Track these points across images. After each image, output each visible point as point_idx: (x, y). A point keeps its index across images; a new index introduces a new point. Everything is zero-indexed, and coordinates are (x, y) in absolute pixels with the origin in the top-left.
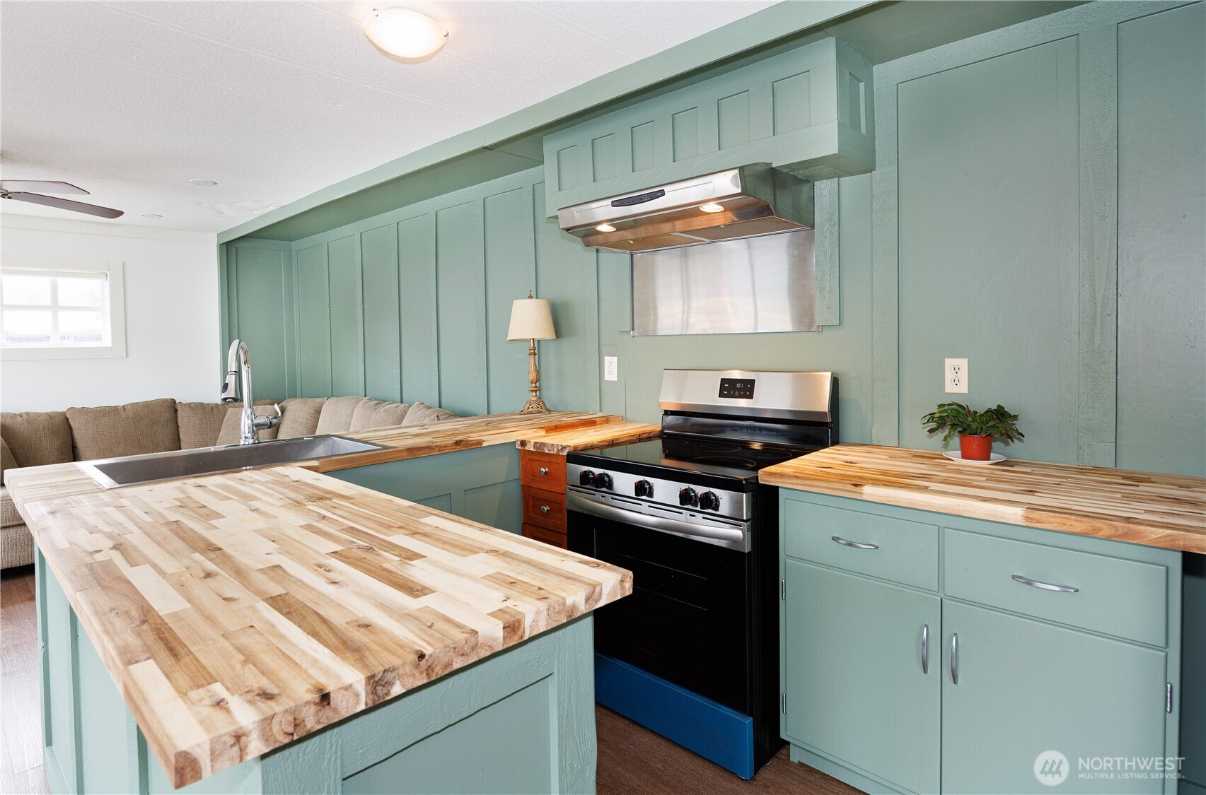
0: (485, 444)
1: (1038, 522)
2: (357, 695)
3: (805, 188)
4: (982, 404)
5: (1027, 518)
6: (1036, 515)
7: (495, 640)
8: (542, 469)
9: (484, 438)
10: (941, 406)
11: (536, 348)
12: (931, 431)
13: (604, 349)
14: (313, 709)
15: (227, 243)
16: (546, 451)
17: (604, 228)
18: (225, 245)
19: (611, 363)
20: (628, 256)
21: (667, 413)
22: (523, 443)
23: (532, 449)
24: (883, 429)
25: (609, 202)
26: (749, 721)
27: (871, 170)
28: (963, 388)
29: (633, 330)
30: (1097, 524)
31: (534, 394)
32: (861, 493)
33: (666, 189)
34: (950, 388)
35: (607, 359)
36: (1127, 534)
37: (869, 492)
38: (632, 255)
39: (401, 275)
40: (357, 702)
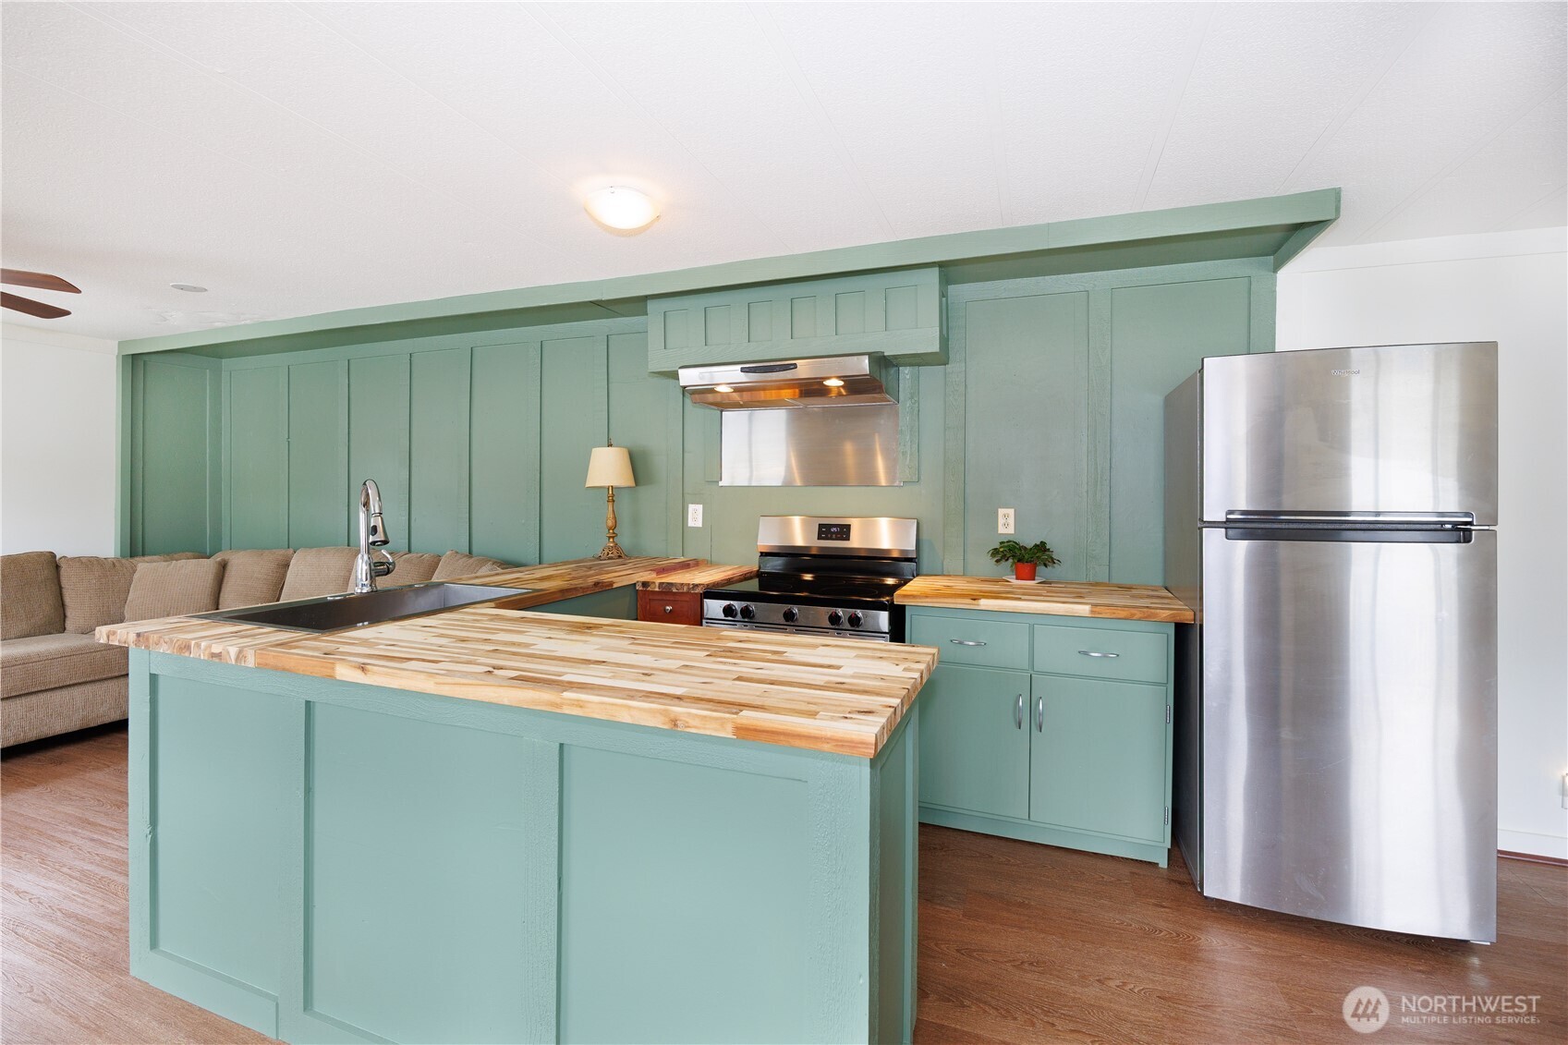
0: (615, 586)
1: (1099, 613)
3: (893, 371)
4: (1029, 541)
5: (1092, 612)
6: (1098, 609)
8: (668, 608)
9: (614, 580)
10: (1001, 543)
11: (612, 494)
12: (997, 561)
13: (687, 496)
15: (133, 357)
16: (674, 590)
17: (723, 389)
18: (130, 357)
19: (695, 511)
20: (717, 413)
21: (763, 554)
22: (645, 584)
23: (657, 589)
24: (952, 562)
25: (738, 367)
27: (945, 363)
28: (1011, 530)
29: (721, 480)
30: (1133, 611)
31: (611, 540)
32: (978, 605)
33: (798, 363)
34: (1001, 530)
35: (691, 507)
36: (1149, 616)
37: (985, 603)
38: (721, 412)
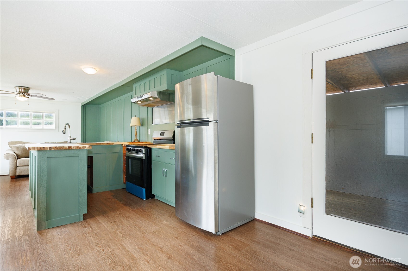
0: (114, 144)
2: (48, 148)
7: (67, 148)
8: (125, 150)
11: (136, 128)
13: (149, 128)
14: (42, 148)
15: (83, 105)
17: (139, 102)
18: (83, 106)
20: (151, 108)
21: (154, 140)
23: (124, 146)
25: (137, 98)
26: (144, 190)
29: (153, 123)
31: (136, 138)
33: (143, 95)
35: (149, 130)
38: (152, 108)
39: (118, 113)
40: (48, 149)
